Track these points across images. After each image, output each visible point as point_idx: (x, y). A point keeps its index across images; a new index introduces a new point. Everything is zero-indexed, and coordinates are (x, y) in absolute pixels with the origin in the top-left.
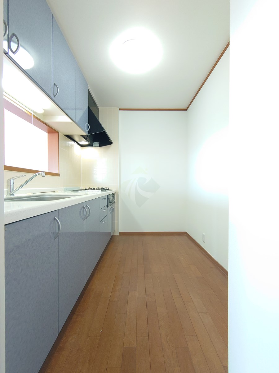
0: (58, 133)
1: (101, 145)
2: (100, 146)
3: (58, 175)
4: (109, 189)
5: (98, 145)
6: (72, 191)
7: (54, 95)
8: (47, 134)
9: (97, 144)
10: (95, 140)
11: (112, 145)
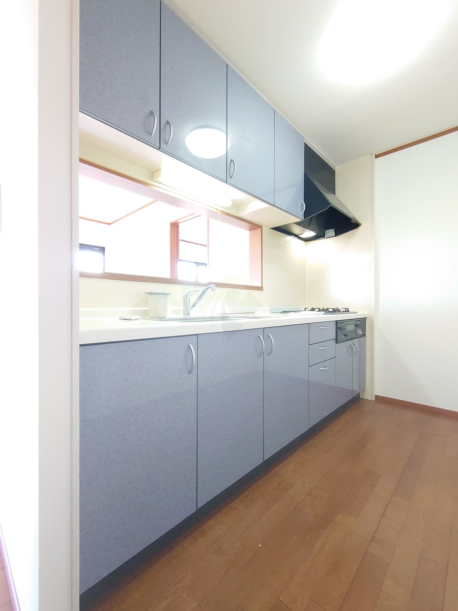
0: (261, 227)
1: (337, 233)
2: (336, 235)
3: (260, 289)
4: (348, 311)
5: (334, 234)
6: (281, 313)
7: (230, 175)
8: (248, 232)
9: (331, 232)
10: (328, 227)
11: (360, 229)
